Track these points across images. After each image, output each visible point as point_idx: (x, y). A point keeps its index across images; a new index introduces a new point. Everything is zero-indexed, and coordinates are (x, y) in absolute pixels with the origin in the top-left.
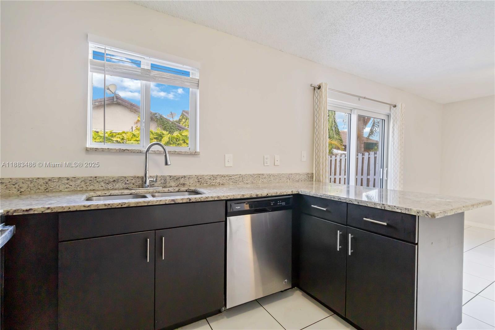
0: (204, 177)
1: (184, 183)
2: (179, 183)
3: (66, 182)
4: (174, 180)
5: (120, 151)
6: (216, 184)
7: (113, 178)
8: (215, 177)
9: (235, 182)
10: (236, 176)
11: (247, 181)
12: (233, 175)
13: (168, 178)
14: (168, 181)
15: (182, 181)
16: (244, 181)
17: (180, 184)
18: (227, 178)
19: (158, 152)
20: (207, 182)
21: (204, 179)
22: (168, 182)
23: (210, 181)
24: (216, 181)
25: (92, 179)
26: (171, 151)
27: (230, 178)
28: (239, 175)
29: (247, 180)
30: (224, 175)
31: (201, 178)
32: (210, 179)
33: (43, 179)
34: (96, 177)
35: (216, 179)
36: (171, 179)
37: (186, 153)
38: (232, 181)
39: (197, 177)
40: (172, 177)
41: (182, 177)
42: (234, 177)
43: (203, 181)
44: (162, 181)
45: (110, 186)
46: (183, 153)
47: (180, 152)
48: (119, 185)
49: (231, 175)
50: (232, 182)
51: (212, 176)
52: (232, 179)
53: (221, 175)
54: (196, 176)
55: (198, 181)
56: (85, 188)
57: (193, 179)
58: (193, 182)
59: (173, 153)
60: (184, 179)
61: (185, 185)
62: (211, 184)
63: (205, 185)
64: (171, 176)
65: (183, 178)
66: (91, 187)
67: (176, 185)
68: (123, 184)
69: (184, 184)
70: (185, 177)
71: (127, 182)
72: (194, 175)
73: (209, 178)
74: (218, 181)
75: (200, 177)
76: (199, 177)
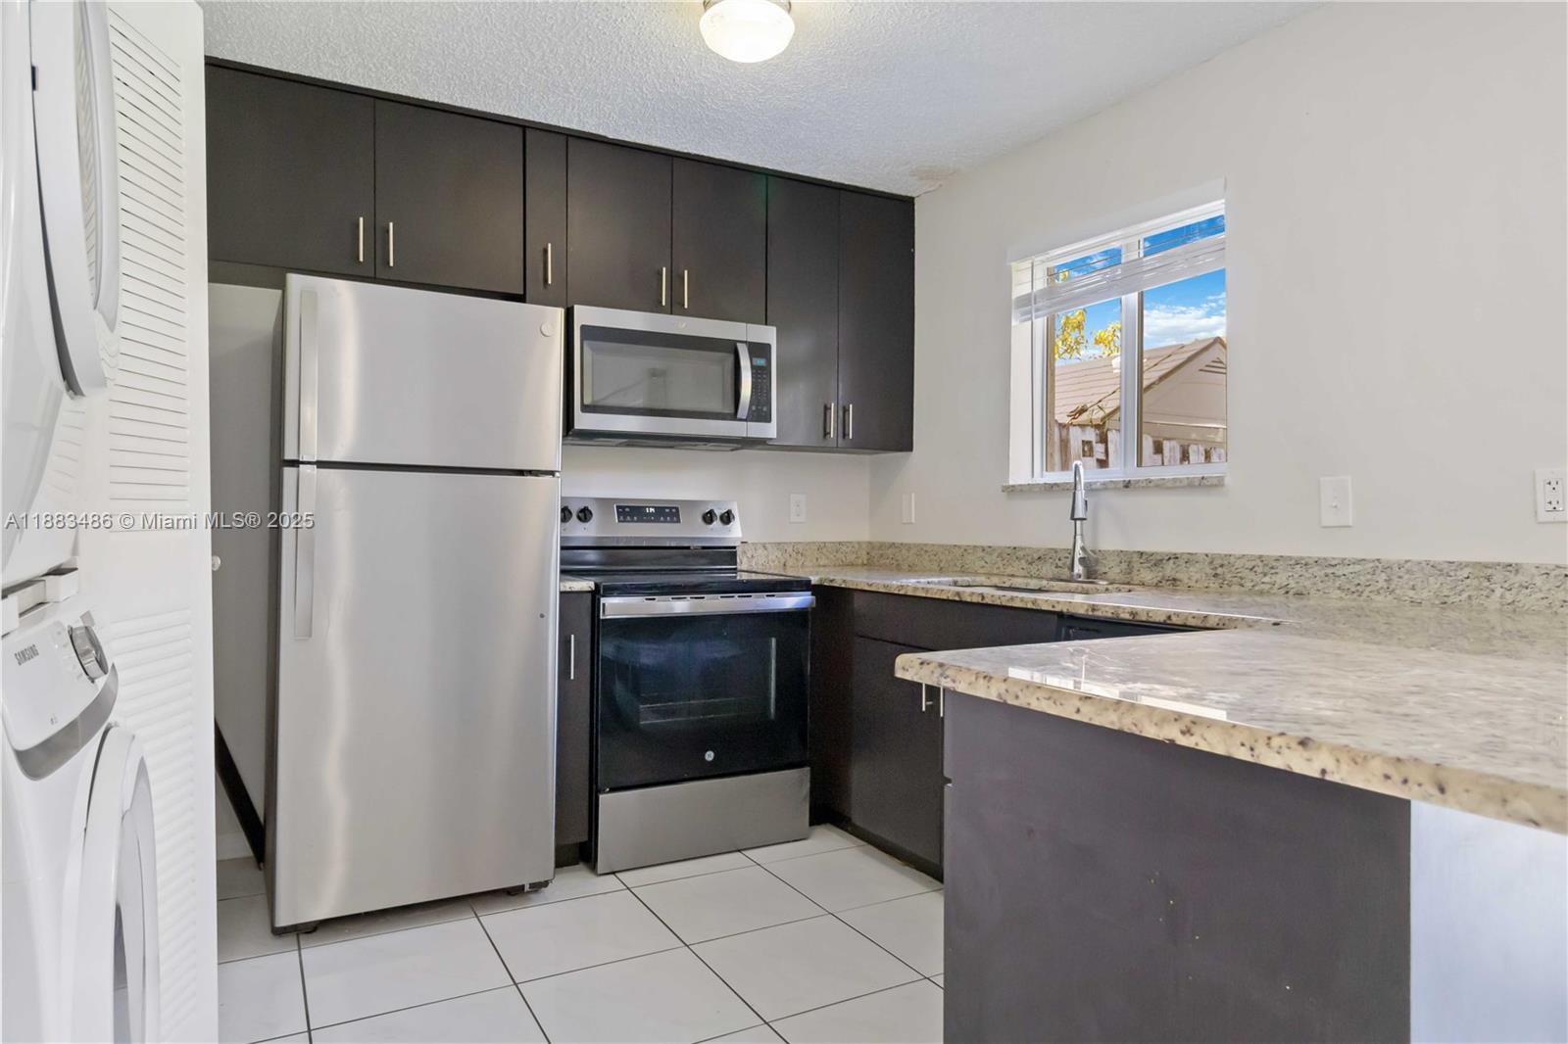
0: (1232, 560)
1: (1173, 574)
2: (1160, 574)
3: (982, 554)
4: (1149, 565)
5: (1045, 489)
6: (1275, 591)
7: (1038, 550)
8: (1267, 565)
9: (1353, 589)
10: (1357, 568)
11: (1411, 593)
12: (1343, 562)
13: (1136, 558)
14: (1136, 566)
15: (1169, 569)
16: (1397, 592)
17: (1163, 578)
18: (1315, 569)
19: (1113, 486)
20: (1241, 578)
21: (1233, 569)
22: (1135, 572)
23: (1252, 575)
24: (1274, 578)
25: (1009, 551)
26: (1139, 481)
27: (1330, 571)
28: (1373, 561)
29: (1413, 588)
30: (1302, 558)
31: (1222, 566)
32: (1251, 569)
33: (959, 547)
34: (1015, 548)
35: (1273, 571)
36: (1142, 561)
37: (1178, 484)
38: (1337, 585)
39: (1208, 560)
40: (1144, 557)
41: (1170, 559)
42: (1347, 570)
43: (1228, 576)
44: (1124, 566)
45: (1033, 569)
46: (1169, 485)
47: (1159, 483)
48: (1048, 569)
49: (1334, 559)
50: (1339, 588)
51: (1258, 561)
52: (1339, 576)
53: (1290, 558)
54: (1207, 555)
55: (1214, 572)
56: (1002, 569)
57: (1197, 565)
58: (1198, 576)
59: (1144, 484)
60: (1174, 563)
61: (1178, 583)
62: (1257, 588)
63: (1236, 588)
64: (1142, 553)
65: (1171, 561)
66: (1009, 570)
67: (1155, 581)
68: (1053, 567)
69: (1174, 580)
70: (1177, 558)
71: (1060, 564)
72: (1201, 554)
73: (1250, 565)
74: (1281, 579)
75: (1220, 562)
76: (1218, 562)
